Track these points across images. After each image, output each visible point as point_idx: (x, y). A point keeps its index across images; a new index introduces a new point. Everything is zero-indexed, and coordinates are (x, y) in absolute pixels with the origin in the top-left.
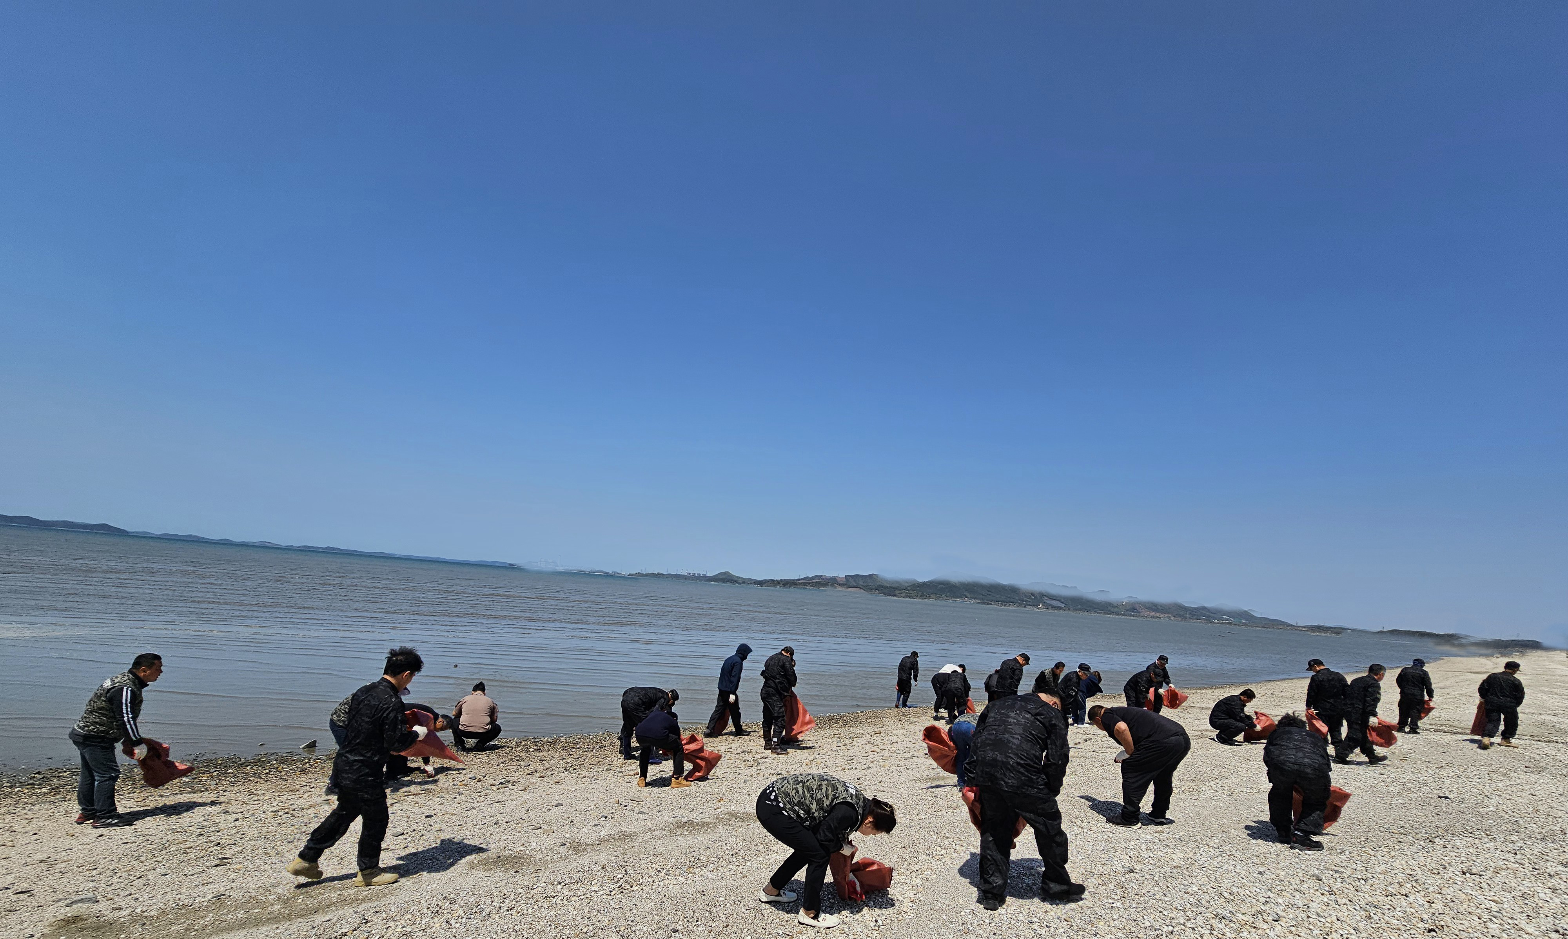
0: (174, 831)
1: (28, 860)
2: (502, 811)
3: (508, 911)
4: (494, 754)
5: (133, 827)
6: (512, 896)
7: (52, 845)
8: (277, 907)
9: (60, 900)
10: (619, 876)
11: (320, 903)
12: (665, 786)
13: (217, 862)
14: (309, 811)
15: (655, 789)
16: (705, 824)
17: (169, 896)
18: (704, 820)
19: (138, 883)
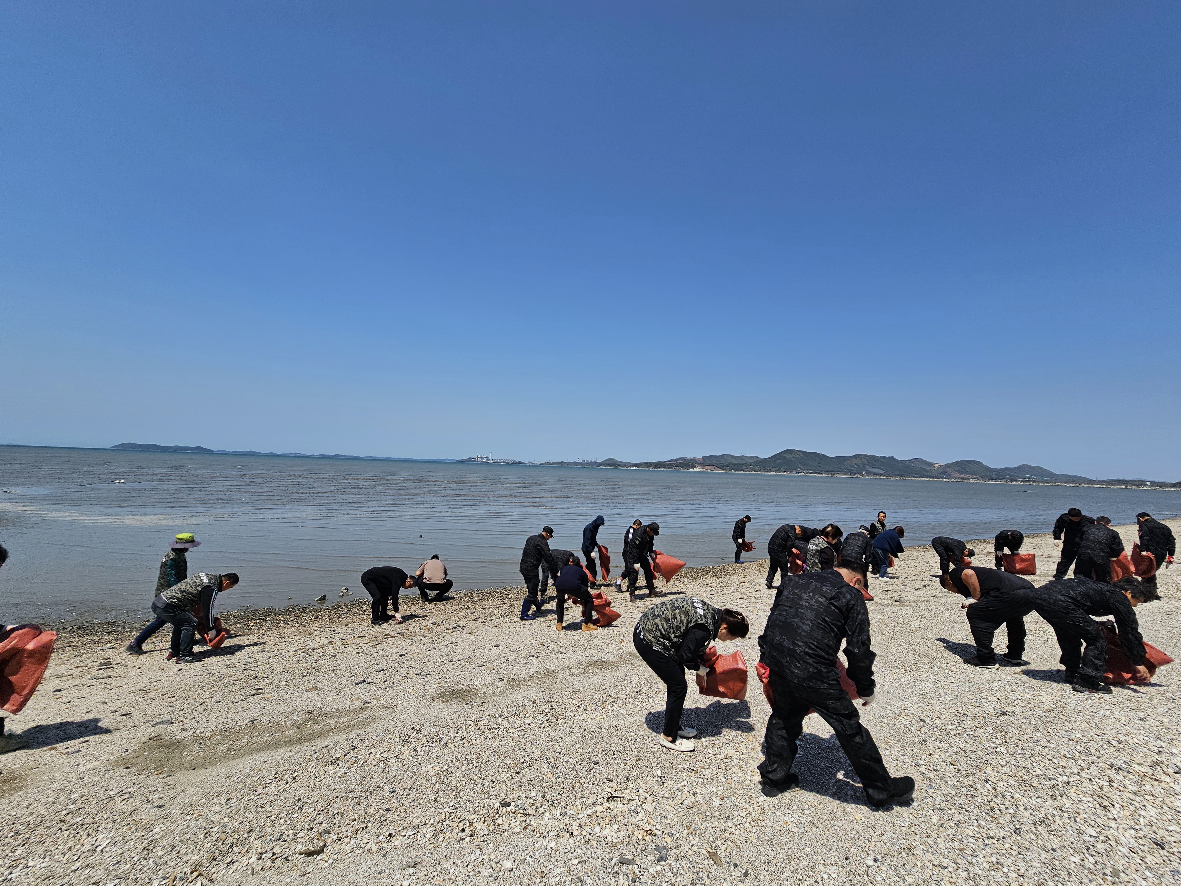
0: (228, 666)
1: (133, 688)
2: (455, 651)
3: (461, 740)
4: (448, 604)
5: (202, 663)
6: (464, 727)
7: (148, 677)
8: (292, 732)
9: (149, 721)
10: (547, 710)
11: (322, 728)
12: (577, 629)
13: (254, 692)
14: (319, 651)
15: (570, 632)
16: (612, 663)
17: (220, 720)
18: (610, 659)
19: (201, 708)
